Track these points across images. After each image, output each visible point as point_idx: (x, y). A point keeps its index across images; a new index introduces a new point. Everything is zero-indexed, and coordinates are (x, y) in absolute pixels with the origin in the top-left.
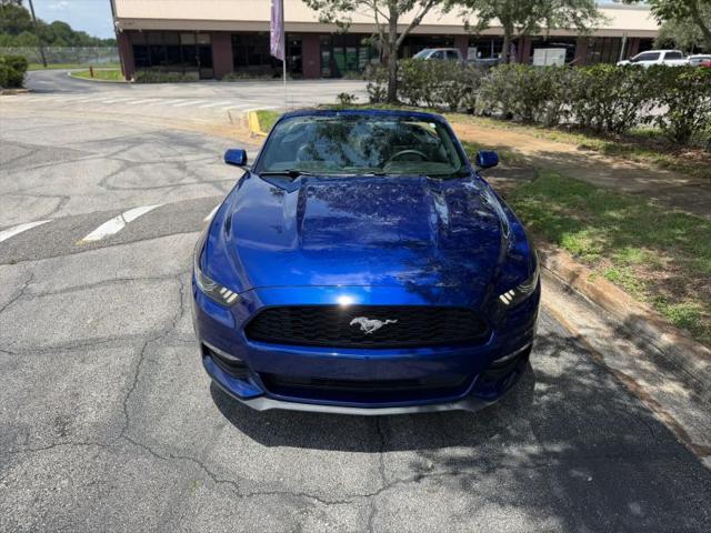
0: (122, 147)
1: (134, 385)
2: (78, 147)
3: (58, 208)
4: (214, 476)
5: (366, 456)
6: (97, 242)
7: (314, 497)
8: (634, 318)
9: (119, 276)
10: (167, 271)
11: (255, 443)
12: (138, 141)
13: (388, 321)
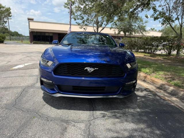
1: (20, 96)
2: (16, 53)
3: (7, 63)
4: (40, 116)
5: (88, 112)
6: (16, 69)
7: (72, 121)
9: (21, 75)
10: (34, 75)
11: (54, 109)
12: (32, 53)
13: (95, 69)
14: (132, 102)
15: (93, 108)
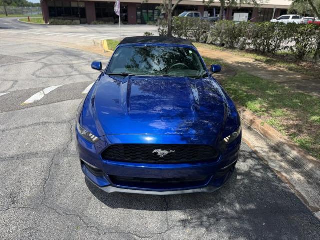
0: (43, 57)
1: (49, 177)
2: (22, 56)
3: (12, 87)
4: (87, 224)
5: (159, 213)
6: (31, 104)
7: (136, 235)
8: (282, 144)
9: (41, 122)
10: (64, 119)
11: (107, 207)
12: (50, 54)
13: (171, 151)
14: (228, 188)
15: (167, 204)
